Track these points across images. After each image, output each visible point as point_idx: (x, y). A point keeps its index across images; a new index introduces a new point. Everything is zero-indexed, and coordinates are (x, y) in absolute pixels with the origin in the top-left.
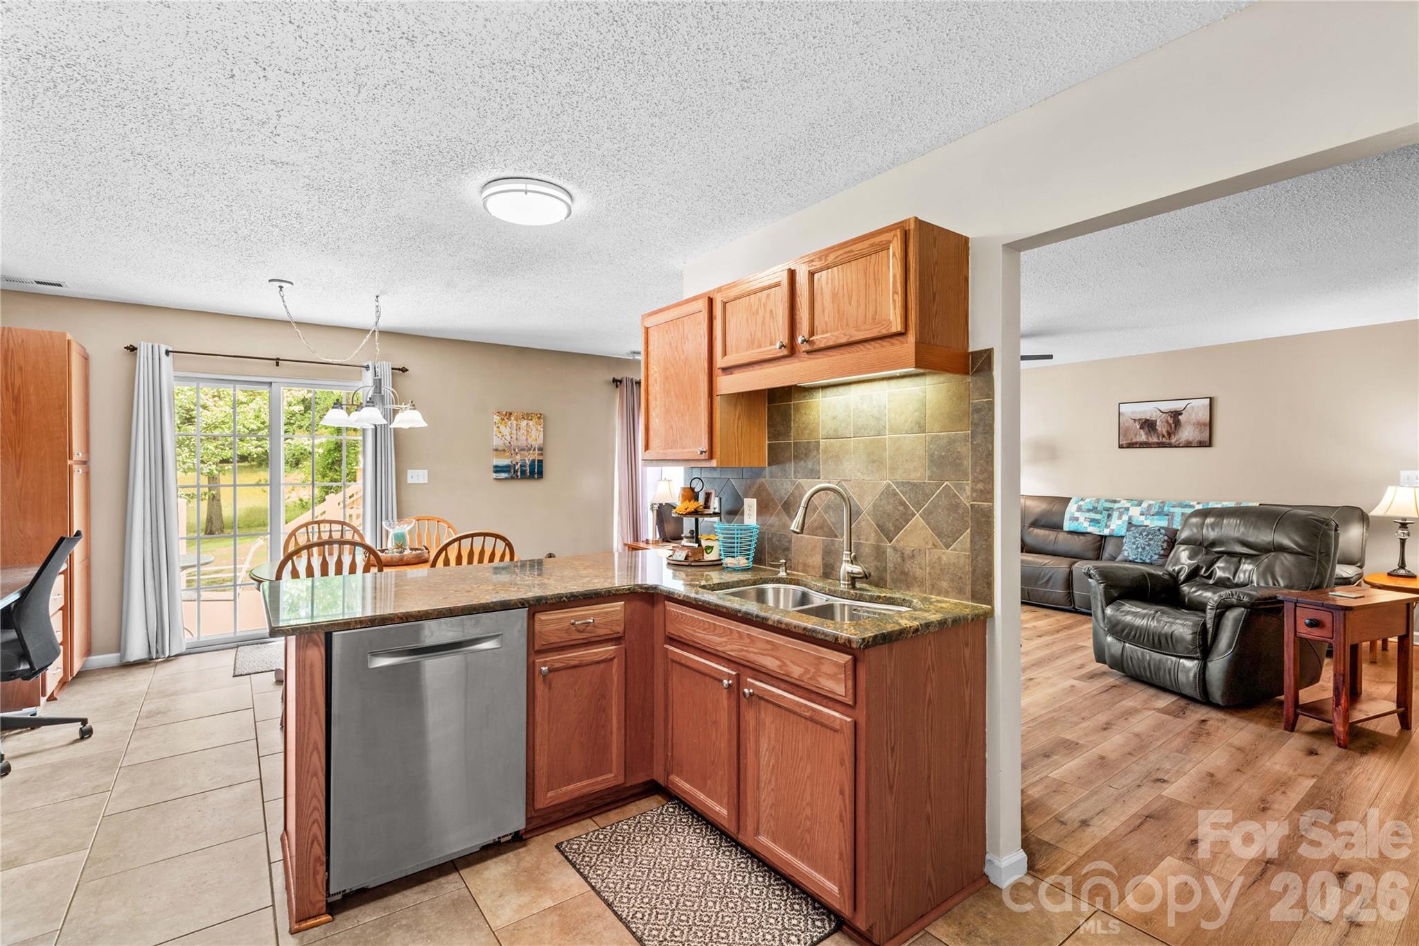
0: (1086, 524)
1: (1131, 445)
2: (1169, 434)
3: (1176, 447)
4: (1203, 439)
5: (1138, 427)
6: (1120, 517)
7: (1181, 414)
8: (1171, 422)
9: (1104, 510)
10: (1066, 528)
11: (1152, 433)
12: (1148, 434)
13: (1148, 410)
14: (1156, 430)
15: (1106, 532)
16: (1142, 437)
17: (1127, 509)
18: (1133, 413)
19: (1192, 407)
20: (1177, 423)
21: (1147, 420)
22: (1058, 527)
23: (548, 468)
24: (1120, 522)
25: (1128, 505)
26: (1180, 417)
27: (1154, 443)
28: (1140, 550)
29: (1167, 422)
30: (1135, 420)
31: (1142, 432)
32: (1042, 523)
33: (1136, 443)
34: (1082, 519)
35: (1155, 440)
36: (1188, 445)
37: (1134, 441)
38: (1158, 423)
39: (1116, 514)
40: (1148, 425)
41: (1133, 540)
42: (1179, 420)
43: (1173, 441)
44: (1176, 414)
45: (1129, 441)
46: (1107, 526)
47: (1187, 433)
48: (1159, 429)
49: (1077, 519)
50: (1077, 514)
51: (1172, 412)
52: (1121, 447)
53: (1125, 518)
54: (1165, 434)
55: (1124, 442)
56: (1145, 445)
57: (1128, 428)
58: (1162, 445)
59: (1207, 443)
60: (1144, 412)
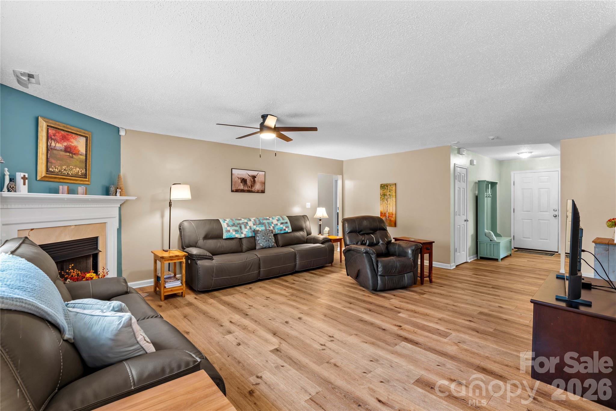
0: (234, 233)
1: (237, 191)
2: (252, 186)
3: (254, 192)
4: (262, 190)
5: (240, 182)
6: (246, 228)
7: (256, 177)
8: (252, 181)
9: (238, 224)
10: (225, 237)
11: (245, 185)
12: (244, 185)
14: (247, 184)
15: (243, 236)
16: (242, 187)
17: (247, 223)
18: (238, 174)
19: (260, 175)
20: (254, 181)
22: (219, 236)
24: (246, 230)
25: (246, 221)
26: (255, 179)
27: (246, 190)
28: (267, 242)
29: (251, 181)
30: (239, 178)
31: (242, 184)
32: (210, 236)
33: (239, 190)
34: (231, 231)
35: (246, 189)
36: (258, 192)
37: (238, 188)
38: (248, 181)
39: (243, 226)
40: (244, 181)
41: (263, 238)
42: (255, 180)
43: (253, 189)
44: (254, 177)
45: (236, 189)
46: (242, 233)
47: (258, 187)
48: (248, 184)
49: (229, 231)
50: (229, 228)
51: (253, 176)
52: (232, 191)
53: (248, 227)
54: (250, 186)
55: (234, 189)
56: (242, 191)
57: (236, 182)
58: (249, 191)
59: (263, 192)
60: (242, 174)
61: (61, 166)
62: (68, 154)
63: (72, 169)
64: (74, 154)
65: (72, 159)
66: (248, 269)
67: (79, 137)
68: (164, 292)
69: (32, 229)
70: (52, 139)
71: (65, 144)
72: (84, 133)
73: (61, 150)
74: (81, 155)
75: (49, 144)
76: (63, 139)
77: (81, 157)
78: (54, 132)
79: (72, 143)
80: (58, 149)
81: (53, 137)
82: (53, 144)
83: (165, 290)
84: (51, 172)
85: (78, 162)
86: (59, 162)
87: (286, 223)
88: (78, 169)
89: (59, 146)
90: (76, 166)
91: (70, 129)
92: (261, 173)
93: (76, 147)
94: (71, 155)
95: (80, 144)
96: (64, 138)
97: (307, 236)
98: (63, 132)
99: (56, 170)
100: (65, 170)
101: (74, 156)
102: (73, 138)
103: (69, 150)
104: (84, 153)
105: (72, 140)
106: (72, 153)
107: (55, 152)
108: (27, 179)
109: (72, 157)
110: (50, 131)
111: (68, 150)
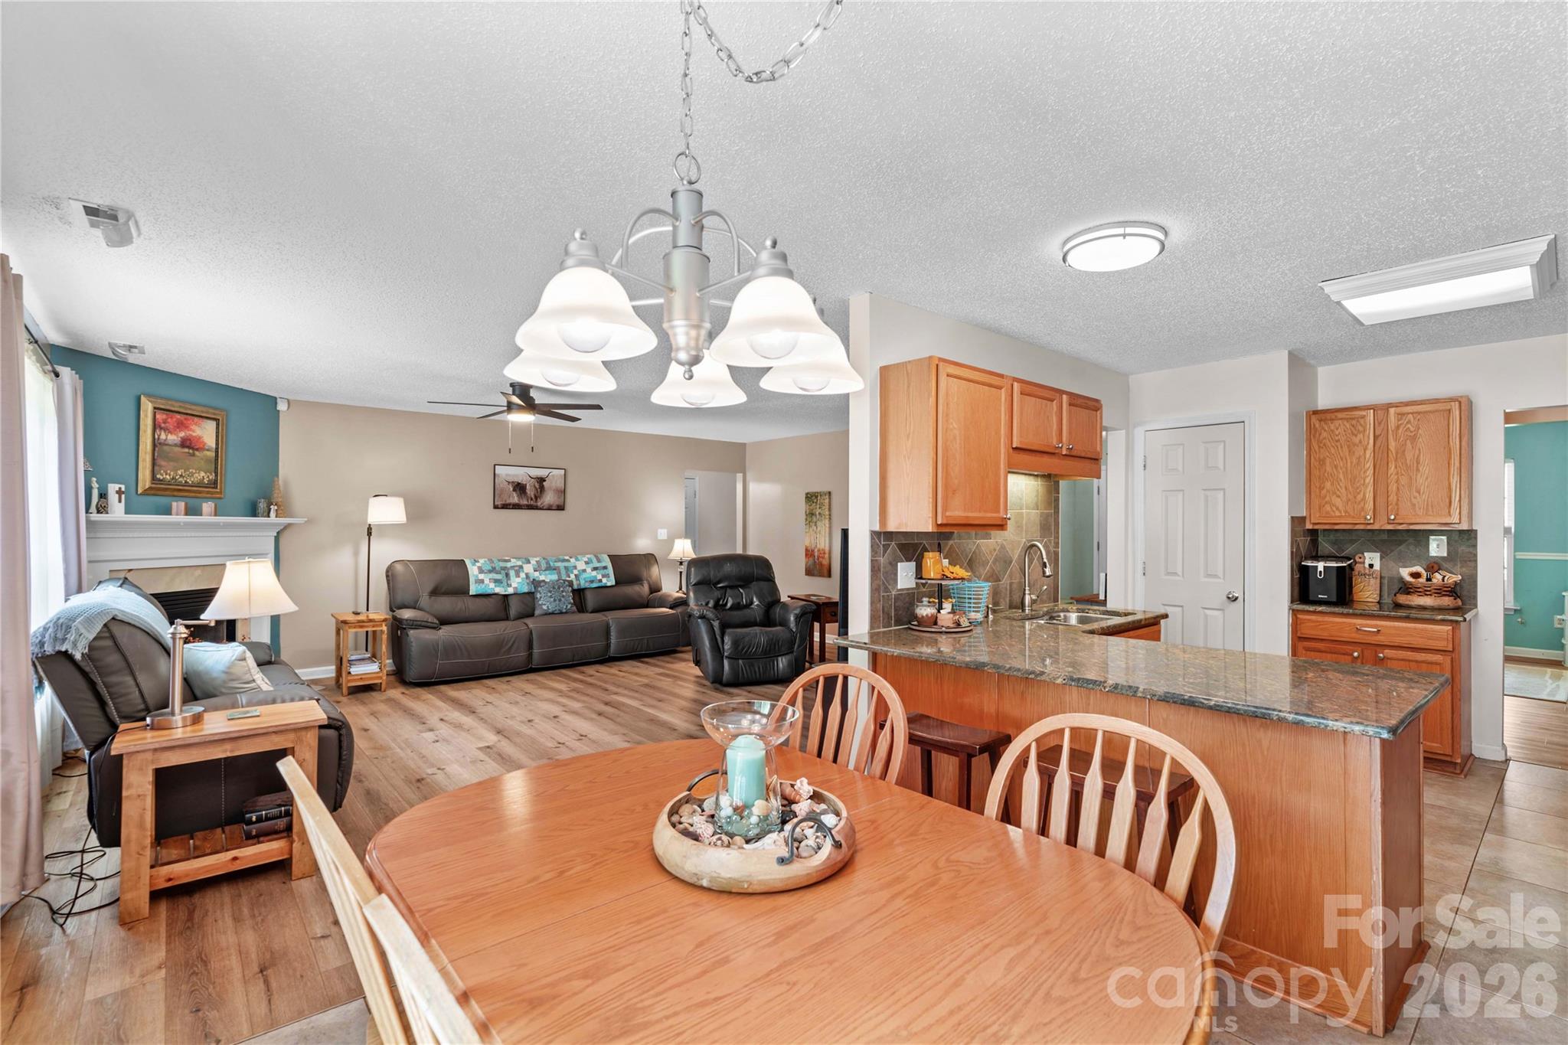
0: (492, 585)
1: (505, 506)
2: (536, 498)
3: (541, 509)
4: (560, 503)
5: (511, 489)
6: (518, 576)
7: (545, 480)
8: (538, 487)
9: (502, 569)
10: (472, 592)
11: (523, 495)
12: (520, 496)
13: (520, 474)
14: (526, 493)
15: (510, 591)
16: (515, 499)
17: (521, 567)
18: (507, 475)
19: (553, 476)
20: (542, 488)
21: (519, 484)
22: (464, 591)
24: (519, 580)
25: (519, 563)
26: (544, 483)
27: (524, 505)
28: (557, 602)
29: (535, 487)
30: (508, 482)
31: (515, 494)
32: (443, 590)
33: (510, 504)
34: (487, 581)
35: (525, 502)
36: (549, 508)
37: (508, 502)
38: (527, 487)
39: (512, 573)
40: (520, 488)
41: (549, 594)
42: (543, 485)
43: (539, 504)
44: (541, 480)
45: (503, 502)
46: (509, 585)
47: (549, 498)
48: (528, 492)
49: (482, 581)
50: (481, 576)
51: (538, 478)
52: (496, 507)
53: (523, 575)
54: (533, 497)
55: (498, 503)
56: (517, 506)
57: (502, 490)
58: (530, 507)
59: (561, 508)
60: (517, 476)
61: (175, 470)
62: (186, 450)
63: (192, 474)
64: (197, 450)
65: (192, 458)
66: (507, 647)
67: (205, 420)
68: (349, 681)
69: (130, 570)
70: (161, 428)
71: (182, 434)
72: (214, 414)
73: (176, 445)
74: (208, 450)
75: (156, 437)
76: (178, 428)
77: (208, 453)
78: (164, 417)
79: (194, 431)
80: (170, 442)
81: (163, 425)
82: (163, 436)
83: (349, 678)
84: (159, 480)
85: (202, 462)
86: (171, 463)
87: (605, 568)
88: (203, 474)
89: (173, 438)
90: (200, 470)
91: (190, 409)
92: (555, 472)
93: (200, 438)
94: (191, 451)
95: (206, 433)
96: (180, 425)
97: (651, 593)
98: (178, 416)
99: (168, 477)
100: (181, 476)
101: (197, 453)
102: (196, 424)
103: (188, 443)
104: (214, 446)
105: (193, 427)
106: (193, 449)
107: (165, 448)
108: (123, 493)
109: (194, 455)
110: (158, 416)
111: (186, 443)
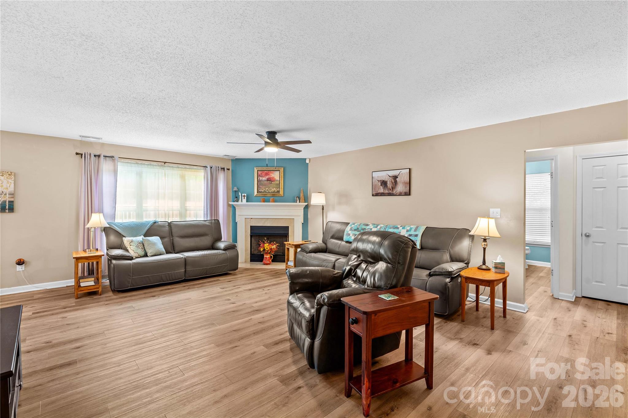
0: (352, 237)
1: (377, 195)
2: (392, 188)
3: (396, 195)
4: (406, 191)
5: (380, 185)
7: (397, 177)
8: (393, 182)
9: (362, 230)
10: (344, 239)
11: (386, 187)
12: (384, 188)
13: (383, 175)
14: (387, 186)
16: (381, 190)
18: (378, 177)
19: (402, 173)
20: (396, 182)
21: (384, 181)
22: (341, 239)
23: (16, 206)
25: (372, 227)
26: (397, 179)
27: (386, 193)
29: (392, 182)
30: (379, 181)
31: (382, 188)
33: (379, 193)
34: (351, 235)
35: (387, 192)
36: (400, 194)
37: (378, 192)
38: (388, 183)
42: (396, 180)
43: (394, 192)
44: (395, 177)
45: (376, 192)
47: (400, 188)
48: (389, 186)
49: (349, 235)
50: (350, 232)
51: (393, 176)
52: (373, 195)
55: (374, 193)
56: (382, 194)
57: (376, 186)
58: (390, 194)
59: (408, 194)
60: (382, 176)
61: (265, 188)
62: (269, 182)
63: (271, 189)
64: (273, 181)
65: (271, 184)
67: (275, 171)
69: (252, 218)
70: (260, 176)
71: (267, 177)
72: (278, 169)
73: (265, 181)
74: (276, 181)
75: (259, 179)
76: (266, 175)
77: (277, 182)
78: (261, 172)
79: (271, 176)
80: (263, 180)
81: (261, 175)
82: (261, 178)
84: (260, 192)
85: (275, 185)
86: (264, 186)
87: (416, 235)
88: (275, 189)
89: (264, 179)
90: (274, 188)
91: (270, 169)
92: (403, 171)
93: (273, 177)
94: (270, 182)
95: (276, 175)
96: (267, 174)
98: (266, 171)
99: (263, 191)
100: (267, 190)
101: (272, 182)
102: (272, 173)
103: (269, 180)
104: (279, 179)
105: (271, 174)
106: (271, 181)
107: (262, 182)
108: (245, 196)
109: (271, 183)
110: (259, 173)
111: (268, 180)
